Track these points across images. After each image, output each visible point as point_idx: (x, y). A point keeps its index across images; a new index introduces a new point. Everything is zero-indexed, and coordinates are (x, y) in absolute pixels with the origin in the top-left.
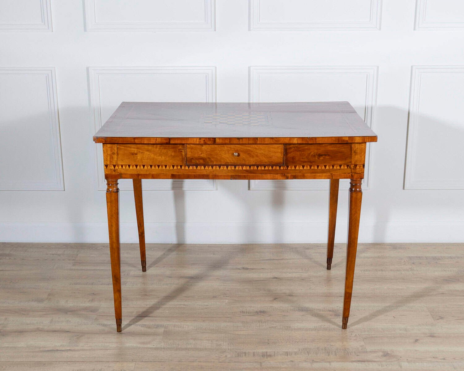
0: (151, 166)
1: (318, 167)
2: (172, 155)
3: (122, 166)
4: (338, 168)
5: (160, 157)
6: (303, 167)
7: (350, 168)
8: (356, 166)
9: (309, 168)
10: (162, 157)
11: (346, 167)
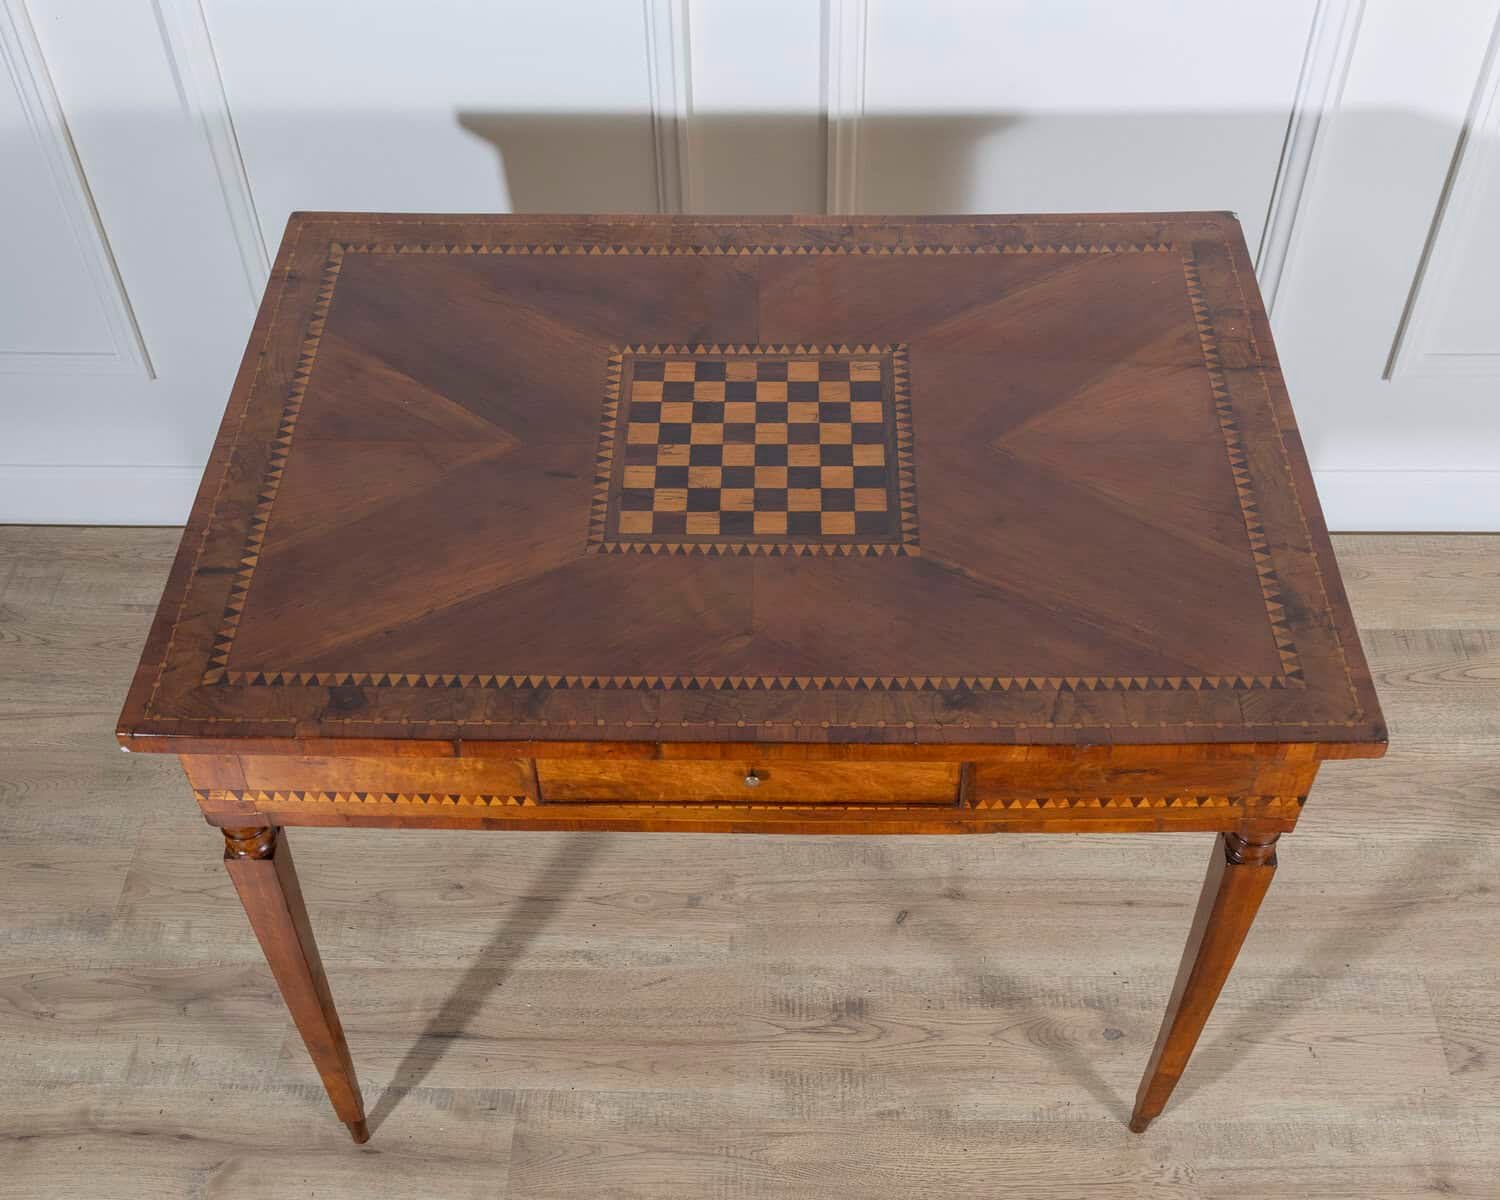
0: (394, 797)
1: (1104, 802)
2: (475, 769)
3: (271, 795)
4: (1193, 804)
5: (427, 774)
6: (1041, 802)
7: (1242, 803)
8: (1267, 799)
9: (1064, 804)
10: (433, 774)
11: (1224, 803)
